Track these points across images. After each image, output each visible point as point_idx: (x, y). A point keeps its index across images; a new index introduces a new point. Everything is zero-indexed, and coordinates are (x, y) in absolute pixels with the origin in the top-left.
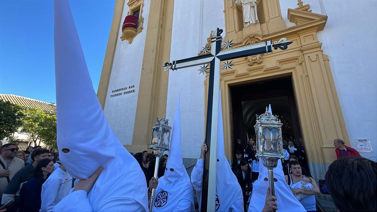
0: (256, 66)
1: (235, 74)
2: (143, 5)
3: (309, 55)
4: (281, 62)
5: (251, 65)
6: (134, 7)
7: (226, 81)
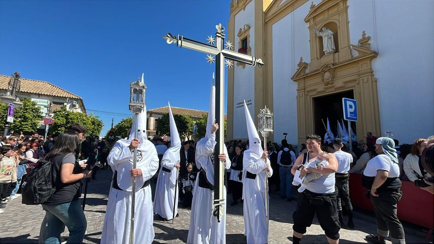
0: (329, 86)
1: (316, 91)
2: (249, 36)
3: (363, 78)
4: (346, 82)
5: (326, 85)
6: (242, 37)
7: (310, 96)
